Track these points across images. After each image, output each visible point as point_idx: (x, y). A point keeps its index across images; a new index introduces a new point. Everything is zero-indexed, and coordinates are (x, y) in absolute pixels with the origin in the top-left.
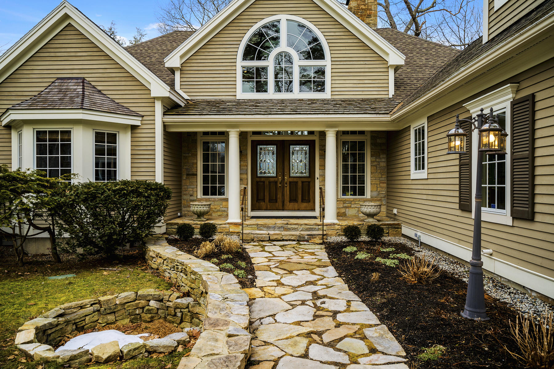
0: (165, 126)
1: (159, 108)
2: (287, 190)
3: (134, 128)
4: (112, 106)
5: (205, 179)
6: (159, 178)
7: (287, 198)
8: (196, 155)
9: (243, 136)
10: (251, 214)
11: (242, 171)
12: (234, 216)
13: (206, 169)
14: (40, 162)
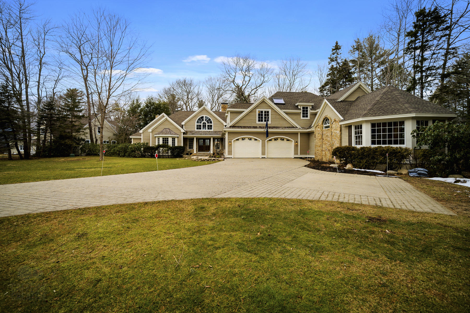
0: (183, 137)
1: (182, 134)
2: (205, 148)
3: (178, 137)
4: (174, 133)
5: (189, 146)
6: (182, 146)
7: (205, 149)
8: (187, 141)
9: (197, 138)
10: (198, 152)
11: (197, 144)
12: (195, 152)
13: (189, 144)
14: (163, 143)
